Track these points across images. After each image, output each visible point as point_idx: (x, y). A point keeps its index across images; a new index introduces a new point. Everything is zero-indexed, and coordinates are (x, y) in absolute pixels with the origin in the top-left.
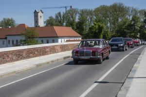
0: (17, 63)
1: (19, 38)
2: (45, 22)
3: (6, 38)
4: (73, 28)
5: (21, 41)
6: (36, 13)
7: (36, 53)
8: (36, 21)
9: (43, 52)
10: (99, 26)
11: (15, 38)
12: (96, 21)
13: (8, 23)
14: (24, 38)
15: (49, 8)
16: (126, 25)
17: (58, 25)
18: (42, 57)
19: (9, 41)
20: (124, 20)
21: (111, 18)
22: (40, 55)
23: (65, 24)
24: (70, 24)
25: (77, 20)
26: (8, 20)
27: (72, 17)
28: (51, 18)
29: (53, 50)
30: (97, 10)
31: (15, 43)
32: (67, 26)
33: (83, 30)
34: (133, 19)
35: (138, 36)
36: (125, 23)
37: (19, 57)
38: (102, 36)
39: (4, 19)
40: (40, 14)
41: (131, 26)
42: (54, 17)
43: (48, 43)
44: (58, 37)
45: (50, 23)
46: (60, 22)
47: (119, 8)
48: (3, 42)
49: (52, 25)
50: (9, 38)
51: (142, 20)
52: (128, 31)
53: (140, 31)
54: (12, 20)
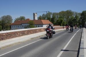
0: (22, 37)
1: (27, 25)
2: (38, 18)
3: (21, 25)
4: (50, 21)
5: (28, 26)
6: (34, 14)
7: (32, 32)
8: (34, 18)
9: (35, 32)
10: (61, 20)
11: (25, 25)
12: (60, 17)
13: (22, 18)
14: (29, 25)
15: (38, 12)
16: (73, 19)
17: (43, 19)
18: (35, 34)
19: (23, 26)
20: (72, 17)
21: (66, 16)
22: (34, 33)
23: (46, 19)
24: (49, 19)
25: (51, 17)
26: (22, 17)
27: (49, 16)
28: (40, 16)
29: (40, 31)
30: (60, 13)
31: (25, 27)
32: (47, 20)
33: (54, 21)
34: (76, 17)
35: (78, 24)
36: (72, 18)
37: (23, 34)
38: (62, 24)
39: (21, 17)
40: (36, 15)
41: (75, 20)
42: (42, 16)
43: (39, 27)
44: (43, 24)
45: (40, 18)
46: (44, 18)
47: (70, 12)
48: (20, 26)
49: (41, 19)
50: (22, 25)
51: (80, 17)
52: (73, 22)
53: (78, 22)
54: (24, 17)
